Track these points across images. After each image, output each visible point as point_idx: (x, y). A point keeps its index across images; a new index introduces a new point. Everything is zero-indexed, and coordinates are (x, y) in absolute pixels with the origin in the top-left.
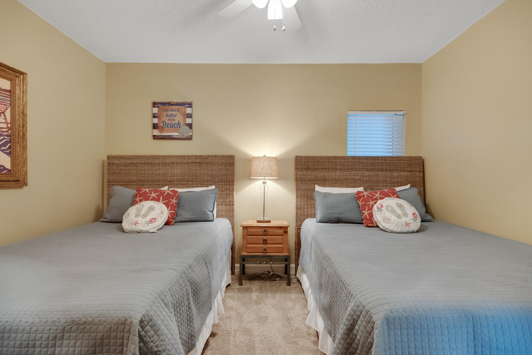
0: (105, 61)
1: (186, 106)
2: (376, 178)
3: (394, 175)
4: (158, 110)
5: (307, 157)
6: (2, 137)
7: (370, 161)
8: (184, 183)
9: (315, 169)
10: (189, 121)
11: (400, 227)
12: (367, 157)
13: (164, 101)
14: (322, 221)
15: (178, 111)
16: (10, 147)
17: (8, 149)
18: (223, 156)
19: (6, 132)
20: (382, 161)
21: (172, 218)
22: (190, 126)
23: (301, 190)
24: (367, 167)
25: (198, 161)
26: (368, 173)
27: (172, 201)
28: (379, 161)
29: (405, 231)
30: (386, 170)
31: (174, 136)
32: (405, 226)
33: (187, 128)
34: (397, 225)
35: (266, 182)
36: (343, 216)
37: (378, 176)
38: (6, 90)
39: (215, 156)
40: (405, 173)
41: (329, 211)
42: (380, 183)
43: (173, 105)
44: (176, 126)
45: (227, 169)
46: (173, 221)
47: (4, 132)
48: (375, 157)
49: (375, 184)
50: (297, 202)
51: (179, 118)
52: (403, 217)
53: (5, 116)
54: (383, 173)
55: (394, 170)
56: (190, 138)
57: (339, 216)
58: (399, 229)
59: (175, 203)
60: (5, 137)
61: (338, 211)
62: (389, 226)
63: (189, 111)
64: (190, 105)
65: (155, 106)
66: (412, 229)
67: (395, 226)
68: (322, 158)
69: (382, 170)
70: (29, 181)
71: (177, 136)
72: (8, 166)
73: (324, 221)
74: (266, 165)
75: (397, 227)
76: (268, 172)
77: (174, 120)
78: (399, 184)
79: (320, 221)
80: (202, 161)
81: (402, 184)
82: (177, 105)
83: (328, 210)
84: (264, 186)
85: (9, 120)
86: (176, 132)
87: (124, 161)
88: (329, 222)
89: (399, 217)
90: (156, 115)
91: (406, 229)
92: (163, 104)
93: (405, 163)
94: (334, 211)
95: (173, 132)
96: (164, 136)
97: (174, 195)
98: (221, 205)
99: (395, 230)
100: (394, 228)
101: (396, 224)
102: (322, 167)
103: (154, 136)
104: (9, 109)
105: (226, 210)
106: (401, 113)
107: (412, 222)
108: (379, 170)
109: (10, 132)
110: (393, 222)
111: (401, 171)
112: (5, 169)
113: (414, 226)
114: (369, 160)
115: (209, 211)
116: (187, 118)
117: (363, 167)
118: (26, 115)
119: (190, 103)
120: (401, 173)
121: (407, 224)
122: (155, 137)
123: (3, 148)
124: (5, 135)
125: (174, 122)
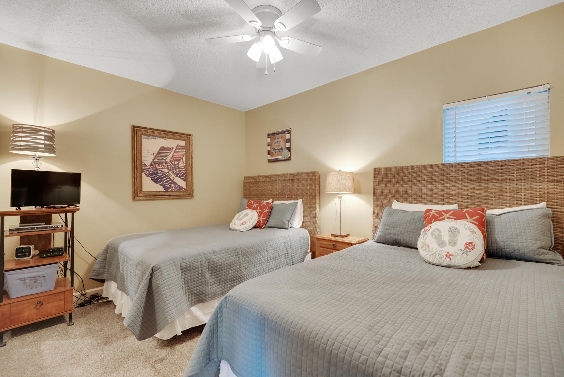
0: (245, 111)
1: (286, 133)
2: (485, 192)
3: (519, 187)
4: (271, 140)
5: (387, 169)
6: (181, 172)
7: (476, 168)
8: (283, 196)
9: (396, 182)
10: (288, 145)
11: (437, 258)
12: (471, 163)
13: (273, 132)
14: (379, 241)
15: (281, 138)
16: (185, 177)
17: (184, 178)
18: (308, 173)
19: (183, 169)
20: (497, 167)
21: (263, 223)
22: (289, 149)
23: (379, 205)
24: (469, 177)
25: (291, 178)
26: (470, 186)
27: (265, 211)
28: (490, 168)
29: (445, 264)
30: (504, 180)
31: (279, 158)
32: (445, 257)
33: (287, 151)
34: (434, 255)
35: (342, 197)
36: (401, 238)
37: (488, 189)
38: (183, 147)
39: (302, 173)
40: (542, 184)
41: (387, 231)
42: (492, 200)
43: (278, 134)
44: (280, 151)
45: (311, 185)
46: (263, 226)
47: (182, 169)
48: (484, 162)
49: (483, 201)
50: (374, 219)
51: (282, 144)
52: (447, 245)
53: (183, 160)
54: (497, 185)
55: (519, 180)
56: (289, 159)
57: (396, 237)
58: (435, 260)
59: (267, 212)
60: (183, 172)
61: (397, 232)
62: (425, 254)
63: (288, 136)
64: (289, 132)
65: (269, 137)
66: (455, 263)
67: (431, 255)
68: (403, 168)
69: (497, 181)
70: (195, 194)
71: (281, 158)
72: (185, 187)
73: (381, 241)
74: (335, 180)
75: (433, 257)
76: (337, 187)
77: (279, 146)
78: (529, 201)
79: (377, 241)
80: (294, 178)
81: (536, 201)
82: (281, 134)
83: (386, 229)
84: (340, 201)
85: (185, 163)
86: (280, 155)
87: (251, 180)
88: (388, 243)
89: (442, 244)
90: (269, 144)
91: (447, 262)
92: (273, 134)
93: (544, 168)
94: (392, 231)
95: (278, 155)
96: (273, 159)
97: (268, 206)
98: (307, 217)
99: (431, 260)
100: (430, 258)
101: (433, 253)
102: (404, 180)
103: (268, 160)
104: (185, 156)
105: (310, 222)
106: (542, 88)
107: (458, 254)
108: (490, 181)
109: (185, 168)
110: (431, 250)
111: (535, 180)
112: (183, 188)
113: (460, 259)
114: (474, 167)
115: (286, 220)
116: (287, 143)
117: (463, 177)
118: (193, 158)
119: (288, 130)
120: (534, 184)
121: (448, 255)
122: (270, 161)
123: (182, 177)
124: (183, 171)
125: (279, 148)
